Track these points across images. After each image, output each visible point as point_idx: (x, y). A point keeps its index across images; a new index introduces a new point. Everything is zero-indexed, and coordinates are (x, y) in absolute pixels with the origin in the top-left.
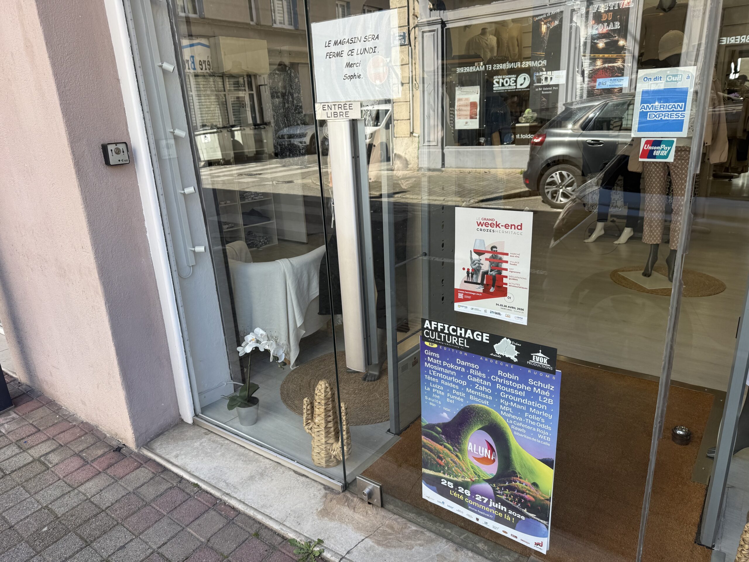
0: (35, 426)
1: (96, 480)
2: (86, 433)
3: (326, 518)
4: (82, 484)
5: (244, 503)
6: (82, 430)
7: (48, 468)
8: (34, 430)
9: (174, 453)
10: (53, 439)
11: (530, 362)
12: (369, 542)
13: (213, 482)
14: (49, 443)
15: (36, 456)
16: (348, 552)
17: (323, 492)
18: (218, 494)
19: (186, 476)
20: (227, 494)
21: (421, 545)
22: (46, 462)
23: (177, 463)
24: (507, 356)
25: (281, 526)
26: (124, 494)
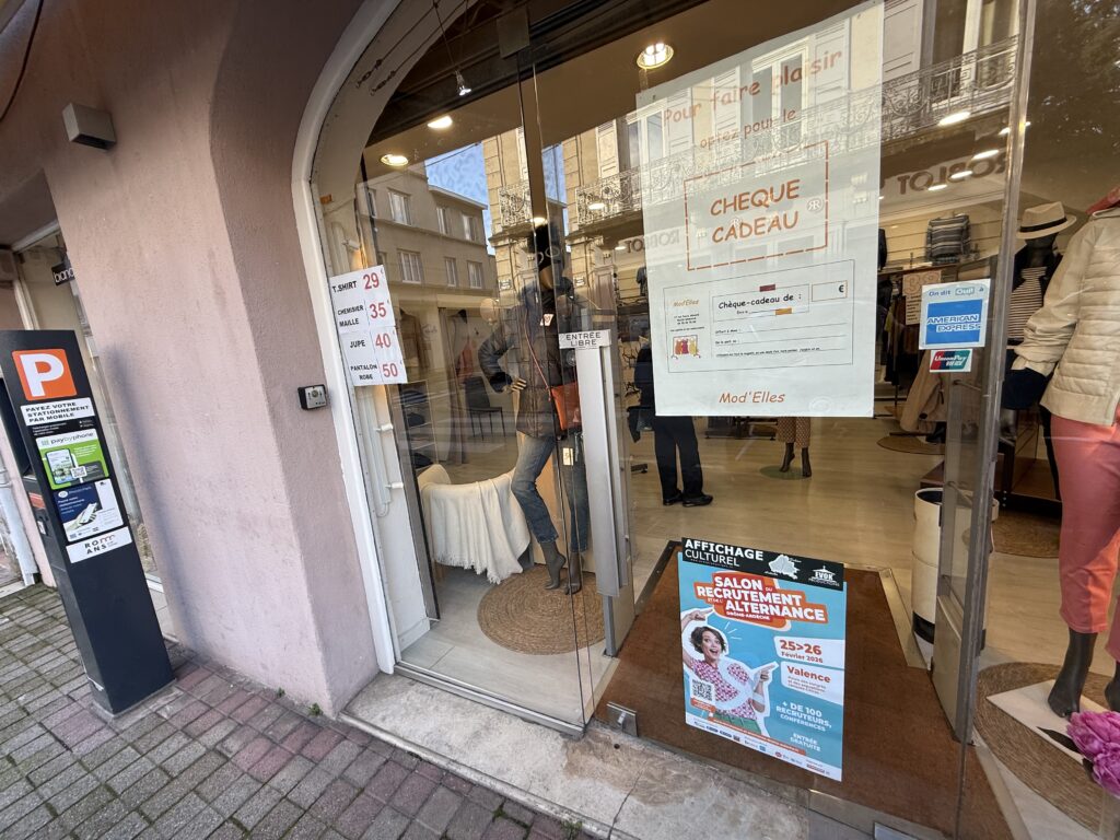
0: (205, 704)
1: (290, 767)
2: (269, 703)
3: (575, 776)
4: (274, 776)
5: (476, 770)
6: (263, 700)
7: (228, 760)
8: (204, 708)
9: (380, 716)
10: (229, 717)
12: (634, 801)
13: (434, 748)
14: (225, 723)
15: (210, 744)
16: (615, 821)
17: (561, 740)
18: (443, 763)
19: (400, 744)
20: (454, 761)
21: (691, 795)
22: (224, 752)
23: (385, 728)
24: (784, 573)
25: (528, 796)
26: (329, 782)
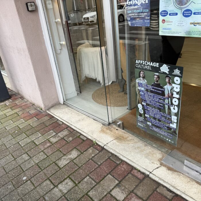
2: (31, 106)
3: (102, 133)
4: (28, 120)
5: (76, 127)
9: (56, 112)
11: (173, 73)
12: (115, 141)
14: (20, 108)
16: (107, 144)
17: (102, 125)
18: (68, 124)
19: (59, 119)
20: (71, 125)
21: (132, 143)
22: (18, 114)
23: (57, 115)
24: (165, 72)
25: (87, 135)
26: (40, 123)
